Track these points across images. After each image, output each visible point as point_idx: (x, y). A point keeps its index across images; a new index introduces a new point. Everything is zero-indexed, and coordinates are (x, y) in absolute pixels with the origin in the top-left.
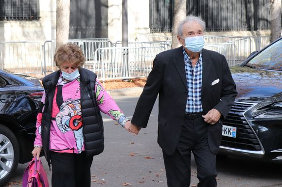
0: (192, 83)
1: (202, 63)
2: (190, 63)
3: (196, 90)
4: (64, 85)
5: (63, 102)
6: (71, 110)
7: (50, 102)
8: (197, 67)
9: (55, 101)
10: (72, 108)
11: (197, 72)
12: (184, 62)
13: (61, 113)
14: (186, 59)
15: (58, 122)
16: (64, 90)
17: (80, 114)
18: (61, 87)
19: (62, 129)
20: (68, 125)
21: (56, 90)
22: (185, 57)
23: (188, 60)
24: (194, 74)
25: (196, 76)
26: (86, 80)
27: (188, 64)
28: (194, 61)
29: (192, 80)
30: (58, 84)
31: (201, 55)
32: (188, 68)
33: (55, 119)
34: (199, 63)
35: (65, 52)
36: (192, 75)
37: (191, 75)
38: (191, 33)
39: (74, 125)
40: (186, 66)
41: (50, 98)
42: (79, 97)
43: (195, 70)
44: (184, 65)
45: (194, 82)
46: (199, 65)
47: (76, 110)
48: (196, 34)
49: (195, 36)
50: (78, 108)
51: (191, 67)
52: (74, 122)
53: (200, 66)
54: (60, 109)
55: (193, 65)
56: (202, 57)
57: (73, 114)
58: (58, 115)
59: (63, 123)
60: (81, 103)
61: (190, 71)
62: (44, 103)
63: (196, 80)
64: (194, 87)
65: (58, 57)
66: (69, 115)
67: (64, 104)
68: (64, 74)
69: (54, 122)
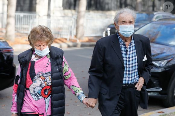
0: (126, 61)
1: (134, 45)
2: (124, 45)
3: (129, 66)
4: (36, 61)
5: (35, 75)
6: (42, 82)
7: (24, 75)
8: (130, 48)
9: (28, 74)
10: (43, 80)
11: (130, 52)
12: (119, 44)
13: (34, 85)
14: (121, 42)
15: (32, 92)
16: (36, 65)
17: (50, 84)
18: (34, 62)
19: (35, 97)
20: (40, 94)
21: (30, 65)
22: (120, 40)
23: (122, 43)
24: (128, 53)
25: (129, 55)
26: (55, 56)
27: (122, 46)
28: (127, 43)
29: (126, 58)
30: (31, 60)
31: (132, 38)
32: (123, 49)
33: (28, 89)
34: (131, 44)
35: (37, 33)
36: (127, 54)
37: (125, 54)
38: (124, 22)
39: (45, 93)
40: (121, 47)
41: (24, 72)
42: (49, 69)
43: (128, 50)
44: (120, 47)
45: (128, 60)
46: (131, 46)
47: (46, 81)
50: (49, 79)
51: (125, 48)
52: (45, 91)
53: (132, 47)
54: (33, 81)
55: (126, 46)
57: (44, 85)
58: (32, 86)
59: (36, 93)
60: (52, 75)
61: (125, 51)
62: (19, 76)
63: (129, 58)
64: (128, 63)
65: (32, 37)
66: (41, 86)
67: (36, 77)
68: (37, 52)
69: (28, 91)
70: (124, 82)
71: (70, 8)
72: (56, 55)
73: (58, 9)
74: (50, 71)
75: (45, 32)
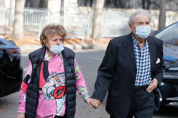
1: (147, 46)
2: (138, 46)
4: (50, 61)
5: (49, 75)
6: (56, 82)
8: (144, 50)
9: (42, 74)
10: (56, 80)
11: (143, 53)
12: (133, 46)
13: (47, 85)
14: (135, 43)
15: (44, 92)
16: (49, 65)
17: (64, 85)
18: (47, 62)
19: (47, 97)
20: (53, 94)
21: (43, 65)
22: (134, 41)
24: (142, 55)
25: (143, 56)
27: (137, 47)
28: (141, 45)
29: (140, 59)
30: (45, 60)
32: (137, 51)
33: (41, 89)
36: (140, 56)
37: (139, 56)
40: (135, 48)
43: (142, 52)
44: (133, 48)
45: (141, 62)
46: (145, 47)
47: (60, 82)
48: (145, 24)
49: (144, 26)
50: (62, 80)
51: (139, 49)
52: (58, 91)
53: (146, 49)
54: (46, 81)
55: (140, 48)
56: (148, 41)
57: (57, 86)
58: (45, 86)
59: (48, 93)
60: (65, 75)
61: (139, 53)
62: (30, 75)
63: (143, 60)
64: (141, 65)
66: (54, 86)
67: (50, 77)
71: (85, 5)
73: (73, 5)
74: (63, 71)
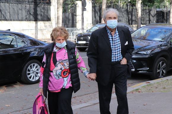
0: (113, 45)
1: (118, 34)
3: (115, 49)
4: (57, 52)
5: (57, 62)
6: (62, 66)
7: (49, 62)
8: (115, 36)
9: (52, 61)
11: (115, 39)
13: (56, 68)
14: (108, 33)
15: (54, 73)
16: (57, 55)
18: (56, 52)
19: (57, 77)
20: (60, 75)
21: (53, 55)
22: (108, 31)
23: (109, 33)
24: (114, 40)
25: (115, 41)
27: (110, 35)
28: (113, 33)
29: (113, 43)
30: (54, 51)
32: (110, 37)
33: (52, 72)
34: (115, 34)
35: (58, 31)
37: (112, 41)
39: (64, 75)
41: (49, 60)
42: (66, 57)
43: (114, 38)
44: (108, 36)
45: (114, 45)
46: (116, 35)
47: (65, 66)
48: (113, 19)
50: (66, 64)
51: (112, 36)
52: (64, 73)
53: (117, 35)
54: (55, 66)
55: (113, 35)
57: (63, 69)
58: (54, 69)
59: (57, 74)
60: (69, 61)
61: (112, 39)
62: (45, 62)
63: (115, 43)
64: (114, 47)
65: (54, 34)
66: (61, 69)
68: (58, 44)
69: (51, 73)
70: (112, 61)
72: (71, 47)
75: (63, 30)
